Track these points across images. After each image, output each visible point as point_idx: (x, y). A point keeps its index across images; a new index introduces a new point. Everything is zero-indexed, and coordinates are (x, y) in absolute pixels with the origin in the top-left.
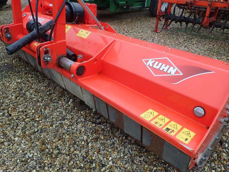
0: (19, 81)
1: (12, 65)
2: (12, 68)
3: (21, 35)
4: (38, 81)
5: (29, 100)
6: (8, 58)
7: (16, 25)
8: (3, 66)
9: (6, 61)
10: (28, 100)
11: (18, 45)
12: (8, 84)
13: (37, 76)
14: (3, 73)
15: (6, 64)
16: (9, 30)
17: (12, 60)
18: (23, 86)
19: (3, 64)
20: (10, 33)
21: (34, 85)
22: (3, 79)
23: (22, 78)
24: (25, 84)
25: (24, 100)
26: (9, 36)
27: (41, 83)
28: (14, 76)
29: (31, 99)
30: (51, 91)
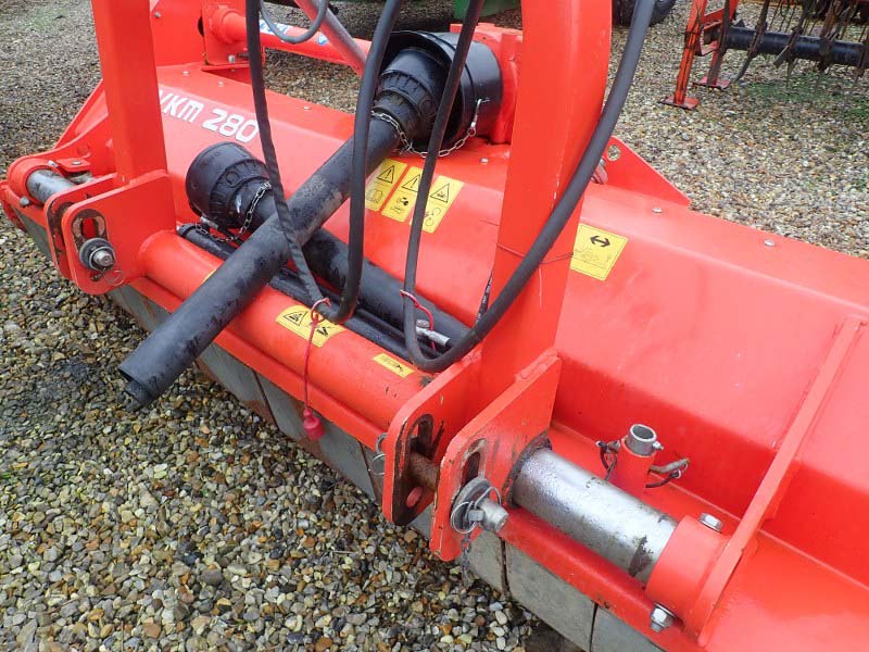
0: (160, 470)
1: (90, 360)
2: (94, 378)
3: (162, 232)
4: (262, 471)
5: (263, 632)
6: (59, 307)
7: (133, 183)
8: (48, 370)
9: (54, 330)
10: (257, 635)
11: (191, 338)
12: (106, 506)
13: (244, 426)
14: (58, 418)
15: (58, 356)
16: (98, 219)
17: (80, 323)
18: (194, 509)
19: (43, 357)
20: (104, 236)
21: (251, 500)
22: (71, 465)
23: (170, 451)
24: (199, 495)
25: (236, 632)
26: (105, 258)
27: (281, 480)
28: (124, 435)
29: (271, 620)
30: (360, 542)
